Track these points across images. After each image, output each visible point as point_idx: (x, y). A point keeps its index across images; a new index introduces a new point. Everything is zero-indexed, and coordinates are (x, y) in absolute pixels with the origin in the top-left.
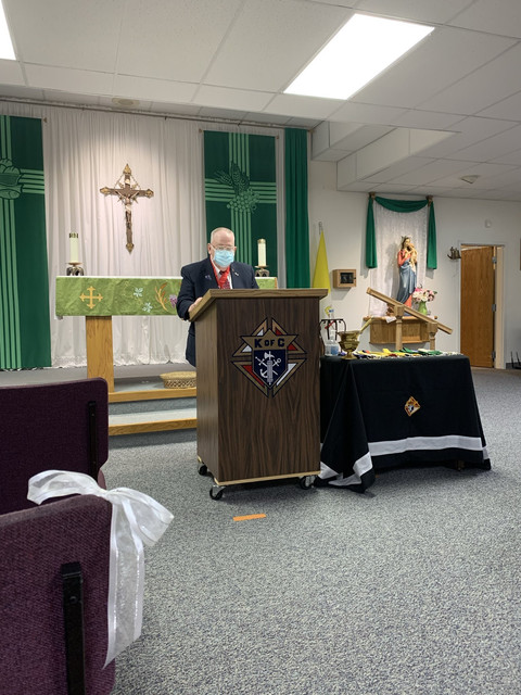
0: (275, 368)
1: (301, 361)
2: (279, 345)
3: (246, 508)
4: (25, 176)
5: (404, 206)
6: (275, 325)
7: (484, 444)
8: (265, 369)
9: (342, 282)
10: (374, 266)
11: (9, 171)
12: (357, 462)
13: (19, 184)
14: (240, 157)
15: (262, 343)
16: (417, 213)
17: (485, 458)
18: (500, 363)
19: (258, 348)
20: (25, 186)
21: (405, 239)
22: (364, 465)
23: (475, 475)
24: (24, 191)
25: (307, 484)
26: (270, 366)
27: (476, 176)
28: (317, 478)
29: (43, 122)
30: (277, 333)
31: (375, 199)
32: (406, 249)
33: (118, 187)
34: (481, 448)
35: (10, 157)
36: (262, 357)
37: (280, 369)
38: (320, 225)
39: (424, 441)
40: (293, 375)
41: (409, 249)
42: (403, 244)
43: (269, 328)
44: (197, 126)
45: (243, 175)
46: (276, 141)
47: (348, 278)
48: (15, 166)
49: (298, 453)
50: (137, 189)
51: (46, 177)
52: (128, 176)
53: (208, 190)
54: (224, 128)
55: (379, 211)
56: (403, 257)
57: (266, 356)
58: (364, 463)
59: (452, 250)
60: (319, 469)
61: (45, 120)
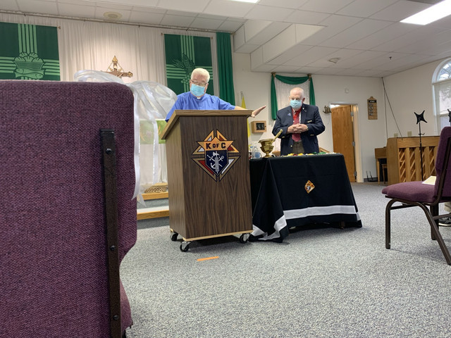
0: (220, 162)
1: (237, 158)
2: (222, 147)
3: (205, 254)
4: (46, 64)
5: (294, 81)
6: (219, 134)
7: (357, 211)
8: (214, 163)
9: (258, 129)
11: (35, 61)
12: (277, 222)
13: (42, 69)
14: (188, 51)
15: (211, 146)
16: (302, 85)
17: (358, 220)
18: (360, 179)
19: (209, 149)
20: (47, 70)
22: (281, 224)
23: (352, 230)
24: (46, 73)
25: (245, 240)
26: (217, 161)
27: (338, 59)
28: (251, 236)
29: (58, 29)
30: (221, 139)
31: (275, 77)
33: (109, 71)
34: (355, 213)
35: (36, 52)
36: (211, 155)
37: (224, 163)
38: (242, 94)
39: (319, 210)
40: (232, 166)
43: (215, 136)
44: (160, 31)
45: (191, 62)
46: (211, 40)
47: (261, 126)
48: (39, 57)
49: (237, 218)
50: (122, 71)
51: (61, 65)
52: (115, 63)
53: (168, 72)
54: (177, 32)
55: (278, 83)
57: (214, 154)
58: (281, 222)
59: (325, 107)
60: (252, 229)
61: (60, 28)
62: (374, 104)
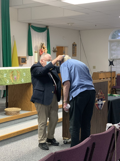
1: (105, 101)
5: (40, 30)
6: (101, 91)
8: (99, 105)
10: (32, 55)
19: (98, 98)
21: (43, 44)
31: (31, 26)
32: (42, 49)
37: (102, 104)
41: (44, 48)
42: (42, 46)
55: (33, 32)
56: (42, 52)
57: (100, 100)
59: (54, 48)
62: (75, 47)
